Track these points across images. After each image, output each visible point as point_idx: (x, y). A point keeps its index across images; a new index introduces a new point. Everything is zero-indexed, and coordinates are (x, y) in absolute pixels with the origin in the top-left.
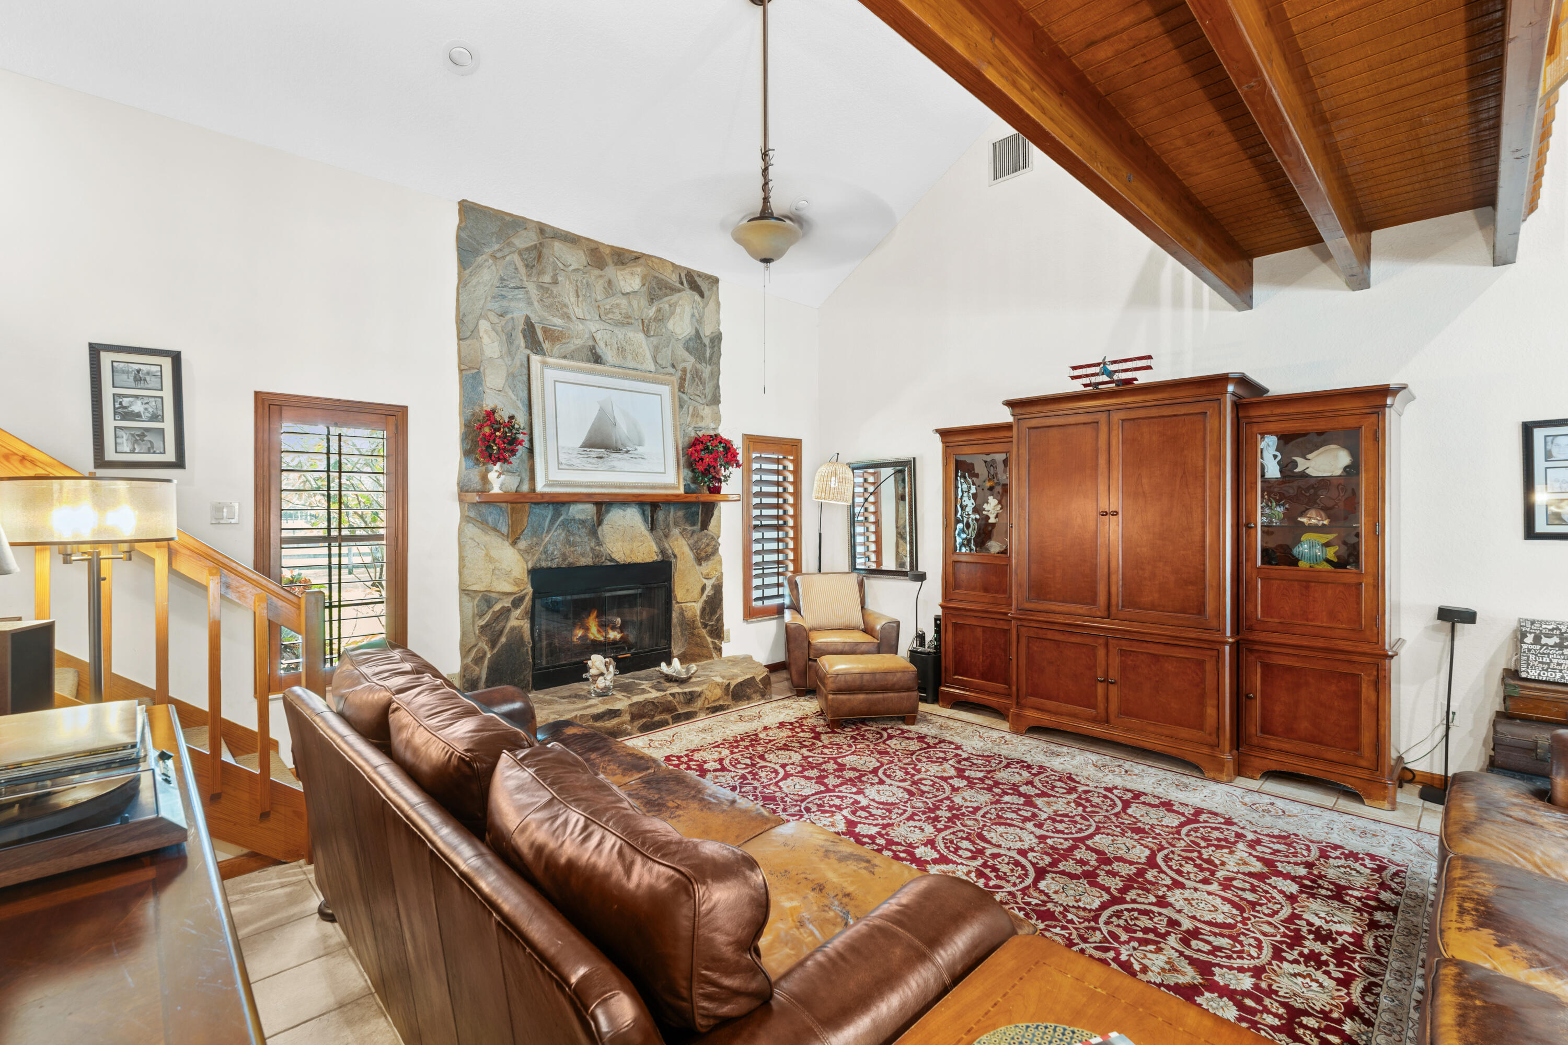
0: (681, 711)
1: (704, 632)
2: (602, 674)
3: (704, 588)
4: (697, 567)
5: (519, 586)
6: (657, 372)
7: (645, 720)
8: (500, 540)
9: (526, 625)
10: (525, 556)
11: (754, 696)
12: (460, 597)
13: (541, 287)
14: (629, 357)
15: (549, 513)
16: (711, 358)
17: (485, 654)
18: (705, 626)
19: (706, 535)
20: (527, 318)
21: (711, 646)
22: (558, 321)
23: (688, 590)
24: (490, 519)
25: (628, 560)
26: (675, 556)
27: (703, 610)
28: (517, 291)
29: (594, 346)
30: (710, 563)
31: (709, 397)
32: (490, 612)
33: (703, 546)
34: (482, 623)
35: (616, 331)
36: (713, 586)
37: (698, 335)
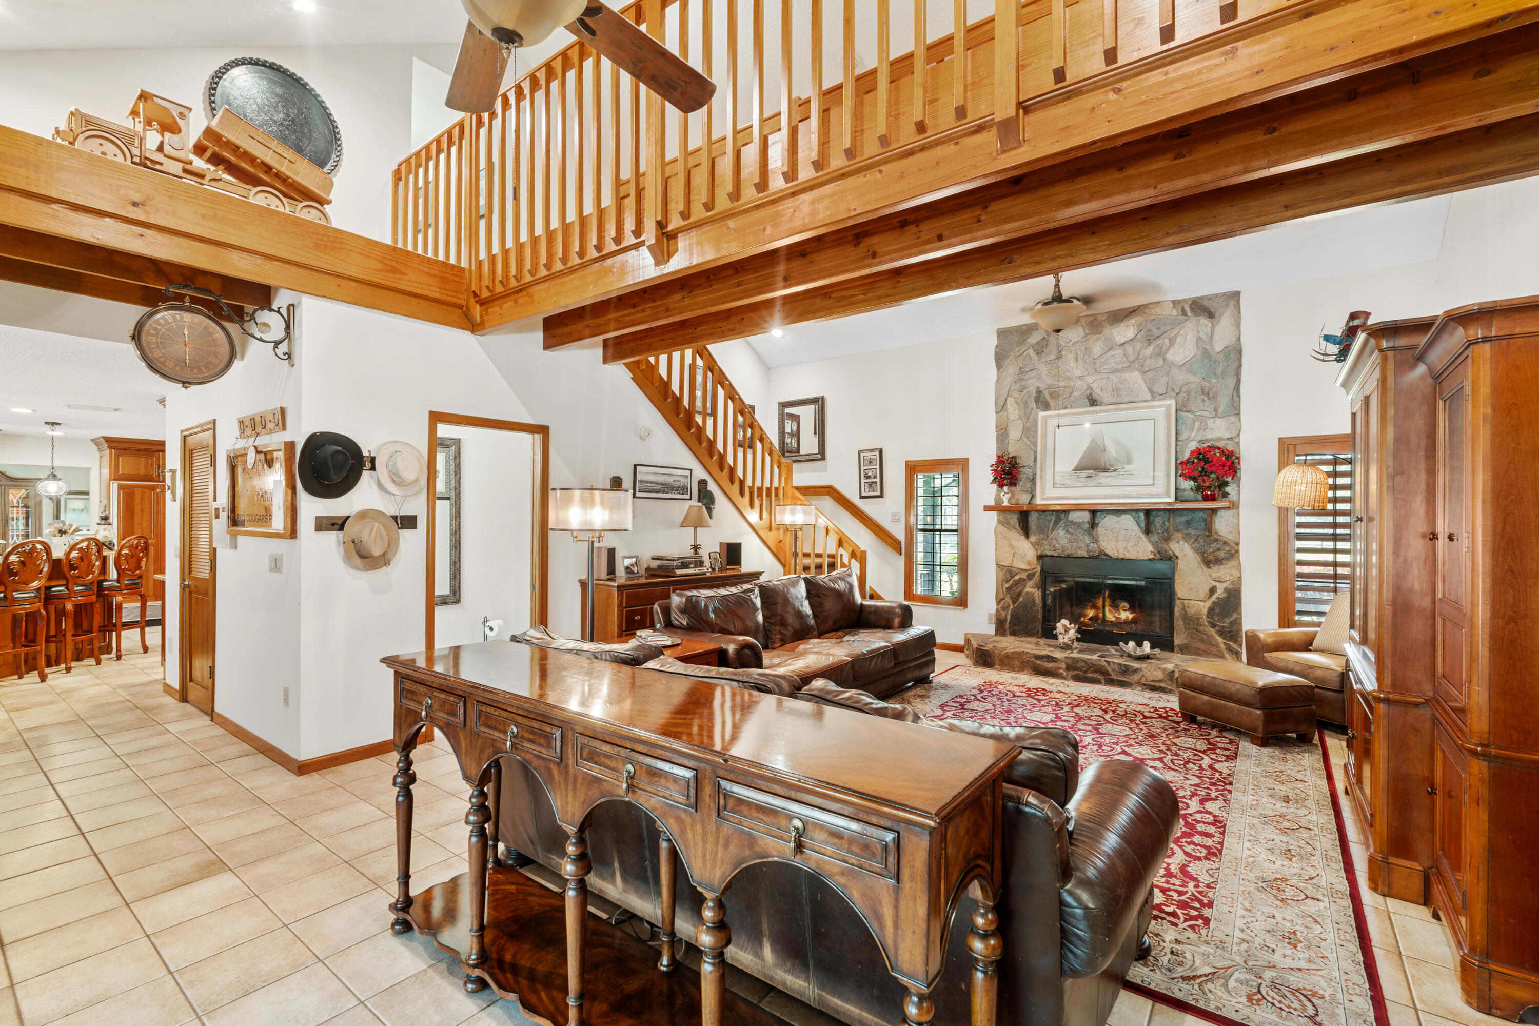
0: (1115, 678)
1: (1212, 631)
3: (1213, 590)
4: (1205, 569)
5: (1031, 566)
6: (1153, 399)
7: (1077, 672)
8: (1017, 534)
9: (1037, 595)
10: (1035, 547)
12: (996, 568)
13: (1049, 363)
14: (1125, 393)
15: (1052, 518)
16: (1224, 372)
17: (1009, 606)
18: (1214, 626)
19: (1216, 540)
20: (1038, 388)
21: (1222, 646)
22: (1062, 384)
23: (1192, 590)
24: (1011, 522)
25: (1122, 556)
26: (1177, 557)
27: (1211, 611)
28: (1031, 373)
29: (1090, 394)
30: (1222, 567)
31: (1224, 410)
32: (1013, 580)
33: (1211, 550)
34: (1007, 585)
35: (1112, 376)
36: (1226, 590)
37: (1207, 354)
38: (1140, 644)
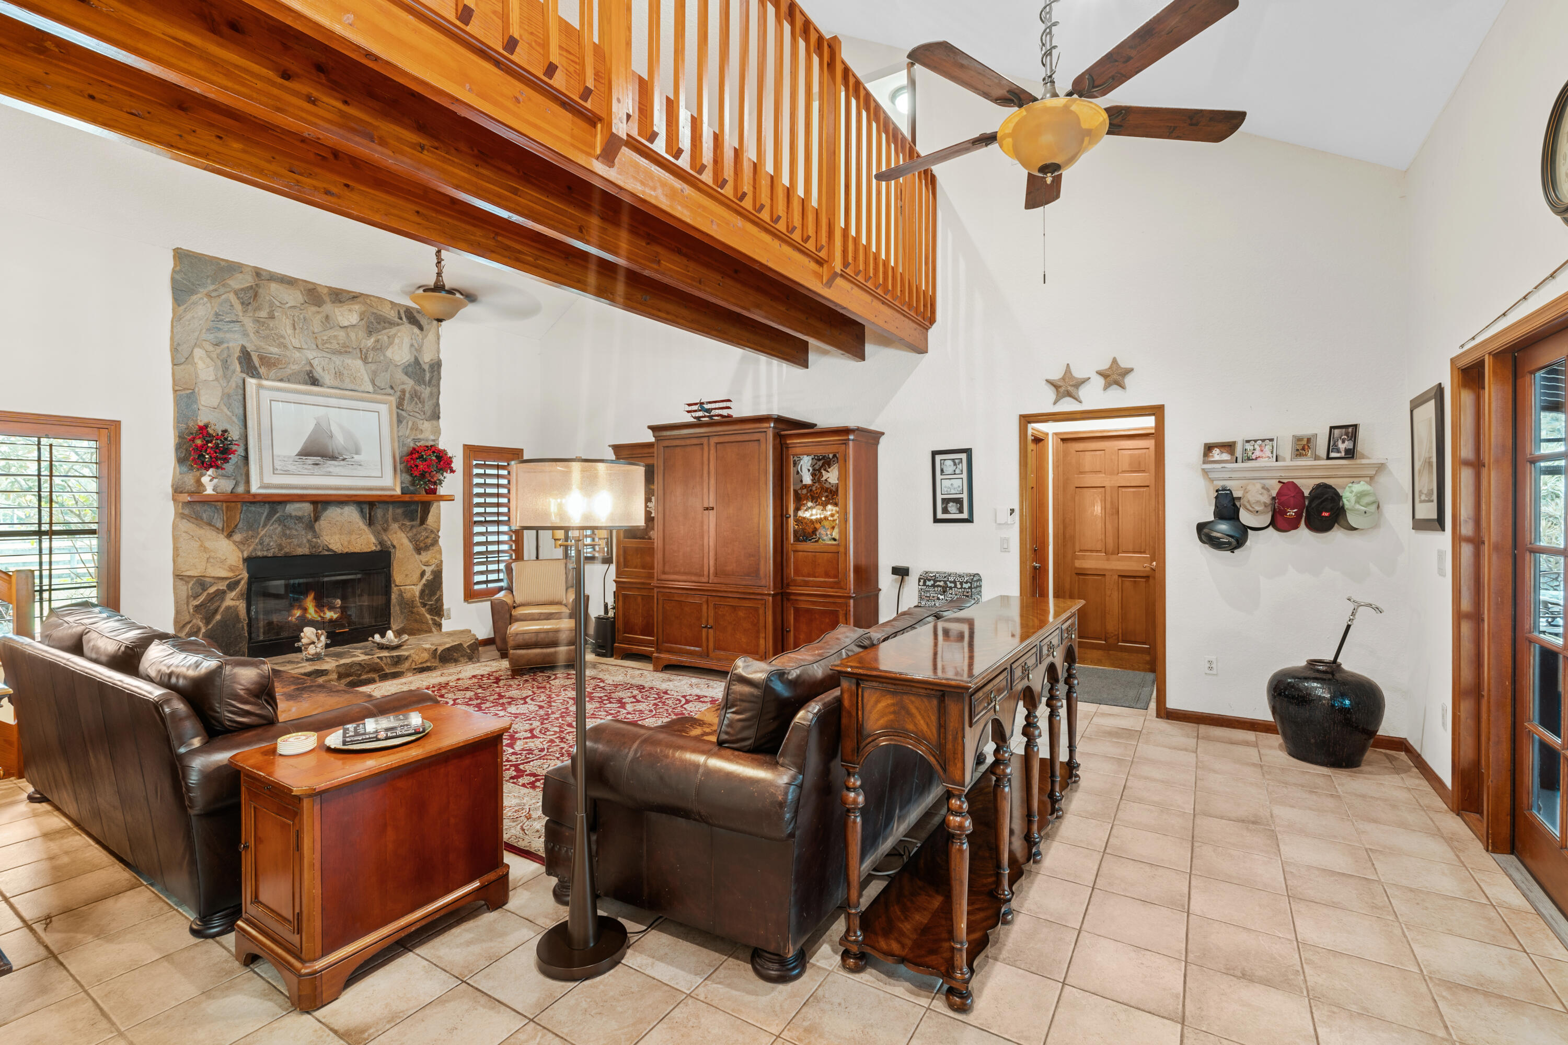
0: (388, 671)
1: (423, 610)
2: (313, 643)
3: (423, 574)
4: (417, 556)
5: (234, 572)
6: (375, 392)
7: (351, 678)
8: (214, 533)
9: (242, 606)
10: (241, 546)
11: (461, 659)
12: (174, 581)
13: (257, 321)
14: (347, 380)
15: (266, 510)
16: (430, 381)
17: (199, 629)
18: (424, 605)
19: (426, 529)
20: (243, 347)
21: (430, 622)
22: (275, 350)
23: (407, 575)
24: (205, 516)
25: (346, 550)
26: (394, 547)
27: (422, 592)
28: (232, 325)
29: (311, 371)
30: (429, 552)
31: (429, 414)
32: (205, 594)
33: (422, 538)
34: (196, 603)
35: (334, 358)
36: (433, 572)
37: (417, 362)
38: (383, 635)
